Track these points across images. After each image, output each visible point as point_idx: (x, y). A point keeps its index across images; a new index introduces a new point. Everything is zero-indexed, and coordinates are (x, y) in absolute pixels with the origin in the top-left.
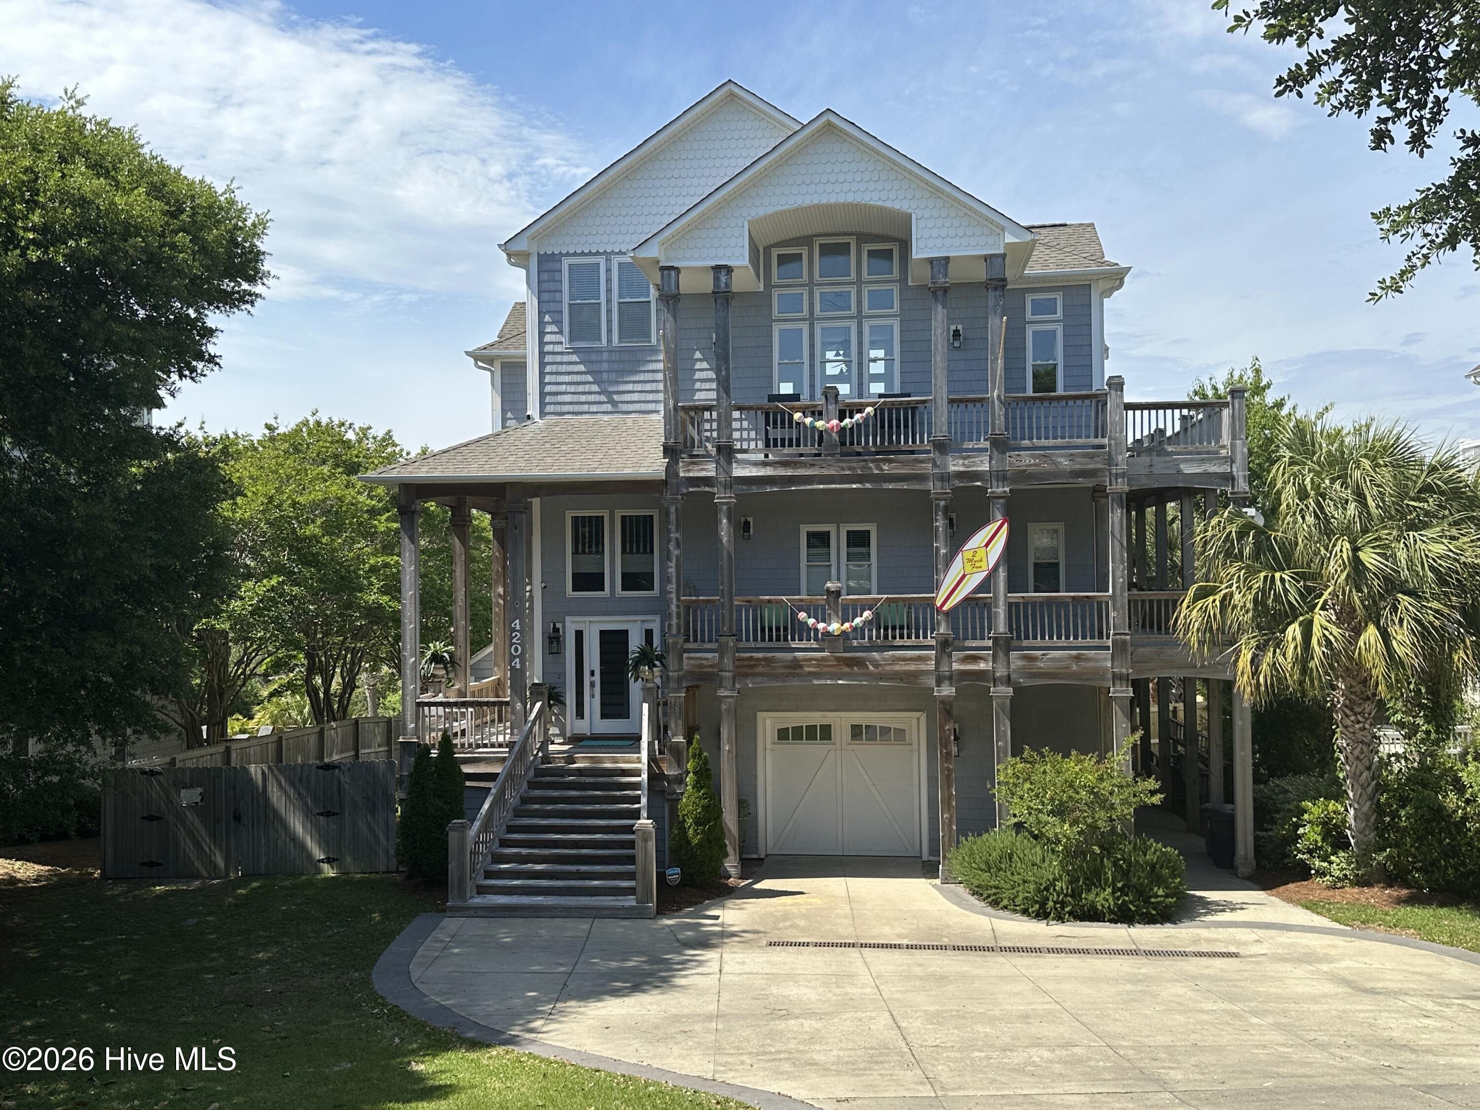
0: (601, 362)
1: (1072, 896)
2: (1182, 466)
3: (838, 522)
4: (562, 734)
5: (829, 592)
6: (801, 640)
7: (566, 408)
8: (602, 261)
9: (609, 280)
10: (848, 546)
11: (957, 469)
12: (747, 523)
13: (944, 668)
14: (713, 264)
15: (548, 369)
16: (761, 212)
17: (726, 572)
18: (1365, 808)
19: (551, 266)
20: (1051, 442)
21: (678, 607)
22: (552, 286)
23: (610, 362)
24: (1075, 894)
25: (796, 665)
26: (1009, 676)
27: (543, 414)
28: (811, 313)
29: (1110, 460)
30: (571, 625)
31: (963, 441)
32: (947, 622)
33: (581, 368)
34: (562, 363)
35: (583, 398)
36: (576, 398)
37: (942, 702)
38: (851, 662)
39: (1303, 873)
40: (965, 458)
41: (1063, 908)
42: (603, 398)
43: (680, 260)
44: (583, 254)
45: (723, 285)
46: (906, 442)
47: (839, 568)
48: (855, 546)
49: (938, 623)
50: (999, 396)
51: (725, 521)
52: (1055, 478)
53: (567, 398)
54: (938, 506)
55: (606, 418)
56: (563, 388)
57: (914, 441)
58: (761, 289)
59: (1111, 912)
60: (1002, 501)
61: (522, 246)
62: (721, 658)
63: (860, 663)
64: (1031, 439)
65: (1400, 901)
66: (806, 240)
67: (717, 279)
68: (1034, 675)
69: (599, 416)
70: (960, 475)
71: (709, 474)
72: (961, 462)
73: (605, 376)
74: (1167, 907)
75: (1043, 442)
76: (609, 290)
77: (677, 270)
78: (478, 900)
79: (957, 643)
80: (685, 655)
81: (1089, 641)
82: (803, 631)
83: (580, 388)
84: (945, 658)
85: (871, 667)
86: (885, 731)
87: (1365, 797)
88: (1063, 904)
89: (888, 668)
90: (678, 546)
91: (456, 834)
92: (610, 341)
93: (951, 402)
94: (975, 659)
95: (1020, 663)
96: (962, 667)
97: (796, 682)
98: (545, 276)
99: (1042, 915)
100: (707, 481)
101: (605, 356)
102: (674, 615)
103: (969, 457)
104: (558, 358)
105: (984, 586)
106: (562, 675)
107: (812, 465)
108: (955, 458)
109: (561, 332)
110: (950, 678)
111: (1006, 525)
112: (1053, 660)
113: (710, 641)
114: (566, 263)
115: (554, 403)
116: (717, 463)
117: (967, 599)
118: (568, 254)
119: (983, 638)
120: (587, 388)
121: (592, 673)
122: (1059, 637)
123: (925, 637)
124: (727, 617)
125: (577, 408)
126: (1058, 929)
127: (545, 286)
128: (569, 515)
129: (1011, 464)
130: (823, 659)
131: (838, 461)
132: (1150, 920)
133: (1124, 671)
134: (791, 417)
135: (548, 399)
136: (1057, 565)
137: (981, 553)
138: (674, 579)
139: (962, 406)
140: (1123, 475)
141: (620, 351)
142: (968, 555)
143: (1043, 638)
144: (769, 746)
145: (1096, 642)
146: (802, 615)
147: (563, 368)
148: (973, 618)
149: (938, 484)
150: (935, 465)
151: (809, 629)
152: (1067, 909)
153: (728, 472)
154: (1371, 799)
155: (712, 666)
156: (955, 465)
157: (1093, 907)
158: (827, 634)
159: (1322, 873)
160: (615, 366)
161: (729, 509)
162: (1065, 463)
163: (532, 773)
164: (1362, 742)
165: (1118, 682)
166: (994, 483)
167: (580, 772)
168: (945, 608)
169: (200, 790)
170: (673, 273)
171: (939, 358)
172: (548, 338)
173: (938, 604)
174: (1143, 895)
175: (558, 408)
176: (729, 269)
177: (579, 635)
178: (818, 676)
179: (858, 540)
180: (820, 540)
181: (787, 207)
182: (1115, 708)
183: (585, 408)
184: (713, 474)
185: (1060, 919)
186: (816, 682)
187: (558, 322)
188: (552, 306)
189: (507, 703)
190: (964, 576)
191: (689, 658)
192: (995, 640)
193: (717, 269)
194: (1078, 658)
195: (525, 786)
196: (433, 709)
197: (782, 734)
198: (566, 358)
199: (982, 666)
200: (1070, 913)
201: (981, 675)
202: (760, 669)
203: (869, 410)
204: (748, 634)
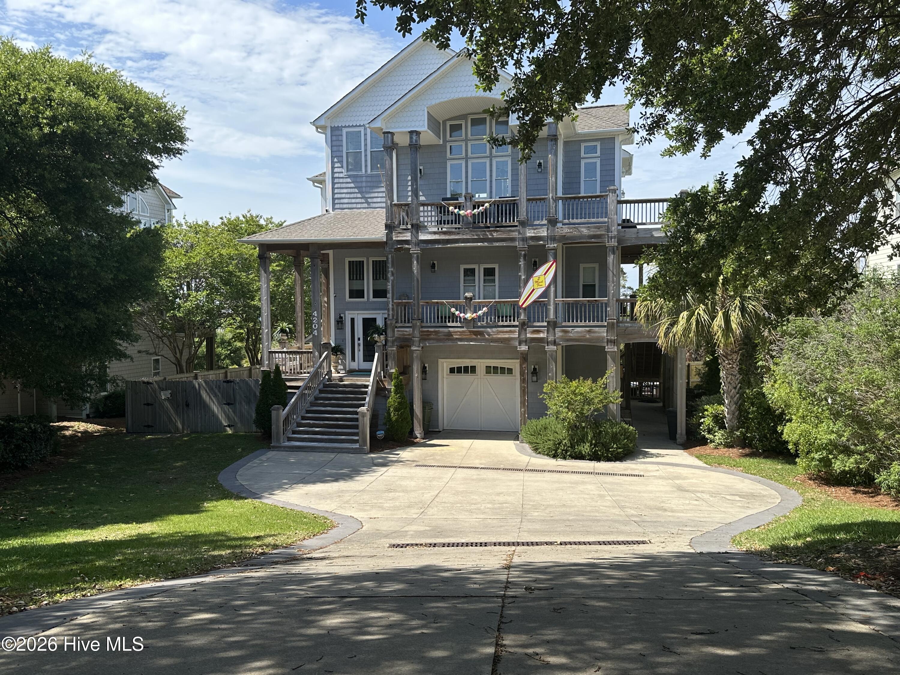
0: (362, 182)
1: (571, 447)
2: (654, 233)
3: (479, 263)
4: (345, 369)
5: (466, 298)
6: (453, 322)
7: (345, 206)
8: (362, 129)
9: (366, 140)
10: (484, 276)
11: (530, 235)
12: (434, 264)
13: (523, 337)
14: (410, 130)
15: (336, 186)
16: (433, 102)
17: (416, 288)
18: (733, 408)
19: (337, 133)
20: (579, 221)
21: (393, 305)
22: (337, 143)
23: (366, 182)
24: (572, 446)
25: (450, 334)
26: (555, 340)
27: (334, 209)
28: (467, 155)
29: (608, 230)
30: (348, 316)
31: (534, 220)
32: (525, 313)
33: (352, 185)
34: (343, 183)
35: (353, 201)
36: (350, 201)
37: (522, 354)
38: (476, 333)
39: (704, 442)
40: (534, 229)
41: (566, 453)
42: (363, 201)
43: (393, 128)
44: (353, 126)
45: (414, 141)
46: (506, 221)
47: (479, 287)
48: (488, 276)
49: (521, 314)
50: (552, 197)
51: (415, 262)
52: (580, 239)
53: (346, 201)
54: (521, 254)
55: (364, 211)
56: (343, 196)
57: (510, 221)
58: (441, 143)
59: (589, 455)
60: (553, 251)
61: (322, 122)
62: (413, 331)
63: (481, 334)
64: (569, 219)
65: (746, 455)
66: (464, 117)
67: (411, 138)
68: (568, 340)
69: (361, 210)
70: (532, 238)
71: (407, 238)
72: (533, 231)
73: (364, 189)
74: (618, 453)
75: (575, 221)
76: (366, 145)
77: (392, 134)
78: (287, 444)
79: (529, 324)
80: (396, 329)
81: (596, 323)
82: (454, 318)
83: (352, 196)
84: (523, 332)
85: (487, 336)
86: (503, 369)
87: (732, 402)
88: (567, 451)
89: (494, 336)
90: (393, 274)
91: (275, 412)
92: (366, 171)
93: (528, 200)
94: (538, 332)
95: (560, 334)
96: (532, 336)
97: (450, 343)
98: (334, 138)
99: (555, 456)
100: (407, 242)
101: (364, 179)
102: (391, 309)
103: (537, 229)
104: (341, 180)
105: (545, 294)
106: (344, 340)
107: (458, 234)
108: (529, 229)
109: (342, 167)
110: (526, 341)
111: (555, 264)
112: (577, 332)
113: (409, 322)
114: (345, 131)
115: (340, 204)
116: (412, 233)
117: (535, 302)
118: (345, 127)
119: (543, 321)
120: (355, 195)
121: (359, 339)
122: (581, 321)
123: (514, 321)
124: (416, 311)
125: (350, 206)
126: (561, 462)
127: (334, 143)
128: (347, 260)
129: (558, 232)
130: (463, 332)
131: (471, 231)
132: (609, 460)
133: (612, 338)
134: (448, 208)
135: (336, 201)
136: (594, 285)
137: (542, 278)
138: (391, 292)
139: (534, 202)
140: (615, 237)
141: (371, 176)
142: (536, 279)
143: (573, 321)
144: (445, 376)
145: (600, 323)
146: (453, 310)
147: (344, 185)
148: (538, 312)
149: (521, 243)
150: (519, 233)
151: (457, 317)
152: (568, 454)
153: (417, 237)
154: (736, 404)
155: (409, 335)
156: (530, 233)
157: (580, 452)
158: (465, 319)
159: (712, 441)
160: (369, 184)
161: (418, 257)
162: (585, 231)
163: (321, 386)
164: (732, 374)
165: (609, 344)
166: (549, 242)
167: (345, 386)
168: (524, 306)
169: (170, 391)
170: (390, 135)
171: (522, 178)
172: (336, 170)
173: (520, 304)
174: (606, 446)
175: (341, 206)
176: (418, 133)
177: (353, 320)
178: (461, 340)
179: (489, 272)
180: (469, 273)
181: (446, 99)
182: (609, 357)
183: (354, 206)
184: (410, 238)
185: (565, 458)
186: (459, 343)
187: (341, 162)
188: (338, 154)
189: (311, 352)
190: (533, 290)
191: (398, 331)
192: (548, 322)
193: (411, 132)
194: (589, 331)
195: (317, 391)
196: (277, 354)
197: (452, 370)
198: (345, 180)
199: (542, 335)
200: (570, 456)
201: (541, 340)
202: (432, 336)
203: (487, 205)
204: (427, 318)
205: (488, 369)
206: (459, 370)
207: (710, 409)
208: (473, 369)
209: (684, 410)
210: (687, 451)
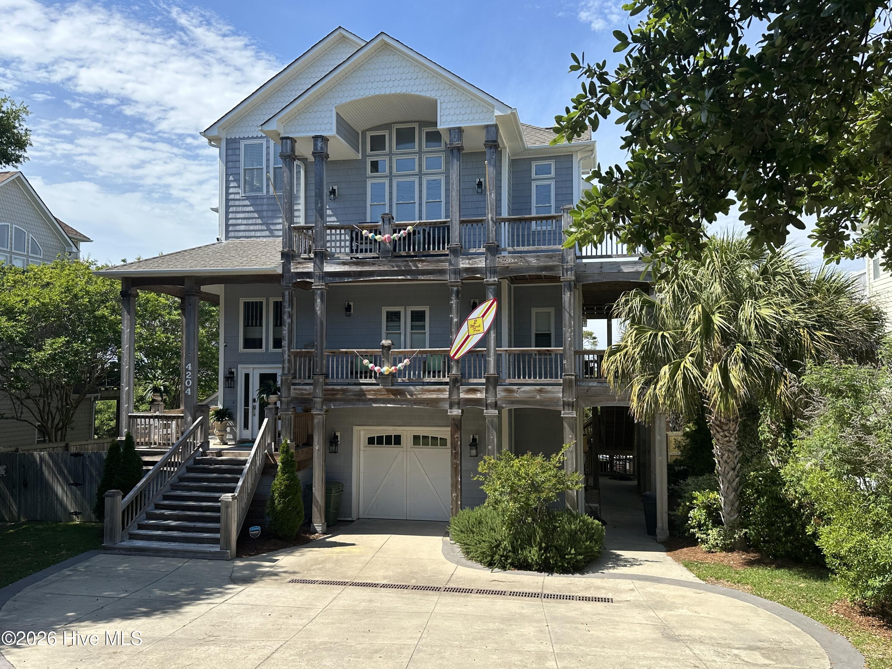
0: (263, 205)
1: (514, 552)
2: (622, 267)
3: (405, 305)
4: (234, 439)
5: (383, 347)
6: (366, 377)
7: (241, 234)
8: (264, 142)
9: (268, 154)
10: (412, 321)
11: (465, 266)
12: (349, 306)
13: (455, 397)
14: (314, 134)
15: (231, 209)
16: (344, 101)
17: (319, 334)
18: (731, 497)
19: (234, 146)
20: (526, 248)
21: (289, 356)
22: (234, 158)
23: (268, 205)
24: (514, 550)
25: (362, 393)
26: (496, 402)
27: (227, 238)
28: (391, 173)
29: (563, 259)
30: (241, 370)
31: (470, 248)
32: (458, 366)
33: (251, 209)
34: (239, 206)
35: (252, 228)
36: (247, 228)
37: (454, 419)
38: (395, 393)
40: (470, 259)
41: (506, 560)
42: (264, 227)
43: (293, 133)
44: (253, 138)
45: (319, 148)
46: (434, 249)
47: (405, 335)
48: (416, 321)
49: (452, 367)
50: (492, 218)
51: (319, 300)
52: (527, 272)
53: (242, 228)
54: (452, 290)
55: (264, 240)
56: (239, 221)
57: (439, 249)
58: (360, 158)
59: (537, 564)
60: (493, 287)
61: (214, 133)
62: (315, 389)
63: (401, 393)
64: (513, 246)
65: (752, 563)
66: (388, 126)
67: (315, 145)
68: (512, 402)
69: (261, 239)
70: (467, 270)
71: (309, 270)
72: (467, 261)
73: (265, 214)
74: (577, 561)
75: (521, 248)
76: (268, 160)
77: (293, 141)
79: (463, 380)
80: (292, 387)
81: (548, 380)
82: (368, 373)
83: (250, 222)
84: (455, 391)
85: (409, 397)
86: (434, 439)
88: (507, 558)
89: (419, 396)
90: (290, 316)
91: (110, 498)
92: (268, 191)
93: (462, 222)
94: (475, 391)
95: (503, 394)
96: (466, 396)
97: (361, 406)
98: (230, 152)
99: (491, 565)
100: (308, 275)
101: (265, 201)
102: (286, 362)
103: (472, 258)
104: (237, 203)
105: (483, 342)
106: (235, 402)
107: (373, 264)
108: (463, 259)
109: (239, 187)
110: (459, 403)
111: (495, 303)
112: (524, 392)
113: (309, 377)
114: (243, 144)
115: (234, 231)
116: (315, 263)
117: (469, 352)
118: (244, 138)
119: (480, 378)
120: (253, 221)
121: (254, 401)
122: (530, 377)
123: (444, 376)
124: (319, 363)
125: (247, 234)
126: (498, 575)
127: (230, 158)
128: (242, 301)
129: (499, 262)
130: (378, 390)
131: (390, 261)
132: (564, 571)
133: (570, 400)
134: (361, 232)
135: (231, 228)
136: (550, 335)
137: (480, 321)
138: (287, 338)
139: (470, 225)
140: (571, 269)
141: (274, 198)
142: (471, 322)
143: (519, 377)
144: (362, 448)
145: (553, 381)
146: (366, 361)
147: (240, 209)
148: (475, 365)
149: (453, 276)
150: (451, 264)
151: (371, 371)
152: (509, 561)
153: (321, 269)
154: (735, 490)
155: (309, 394)
156: (464, 264)
157: (526, 560)
158: (381, 374)
160: (271, 208)
161: (322, 293)
162: (533, 261)
164: (729, 451)
165: (566, 407)
166: (488, 275)
167: (222, 462)
168: (456, 358)
169: (4, 467)
170: (289, 141)
171: (454, 194)
172: (231, 190)
173: (452, 355)
174: (561, 552)
175: (237, 234)
176: (325, 139)
177: (247, 376)
178: (375, 401)
179: (418, 317)
180: (393, 317)
181: (360, 97)
182: (566, 425)
183: (253, 234)
184: (312, 270)
185: (504, 568)
186: (374, 405)
187: (237, 180)
188: (234, 171)
189: (182, 417)
190: (468, 336)
191: (295, 389)
192: (488, 379)
193: (316, 138)
194: (540, 391)
195: (184, 469)
196: (139, 420)
197: (371, 441)
198: (242, 203)
199: (479, 396)
200: (512, 564)
201: (478, 401)
202: (339, 396)
203: (409, 228)
204: (333, 374)
205: (416, 438)
206: (380, 440)
207: (700, 497)
208: (398, 440)
209: (666, 497)
210: (672, 553)
